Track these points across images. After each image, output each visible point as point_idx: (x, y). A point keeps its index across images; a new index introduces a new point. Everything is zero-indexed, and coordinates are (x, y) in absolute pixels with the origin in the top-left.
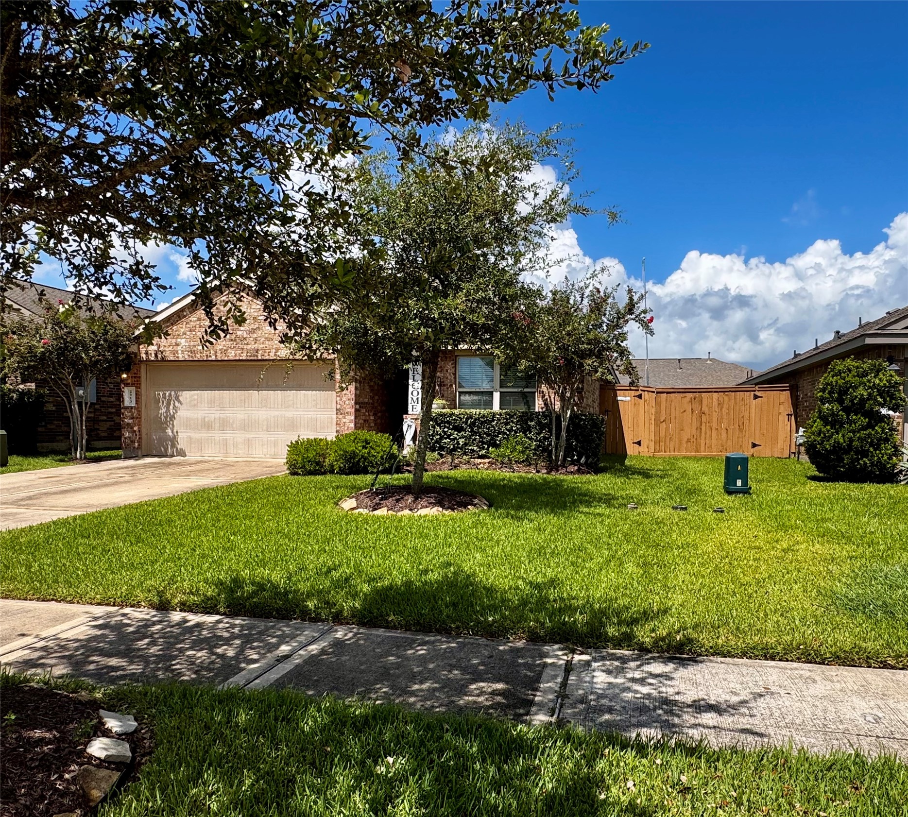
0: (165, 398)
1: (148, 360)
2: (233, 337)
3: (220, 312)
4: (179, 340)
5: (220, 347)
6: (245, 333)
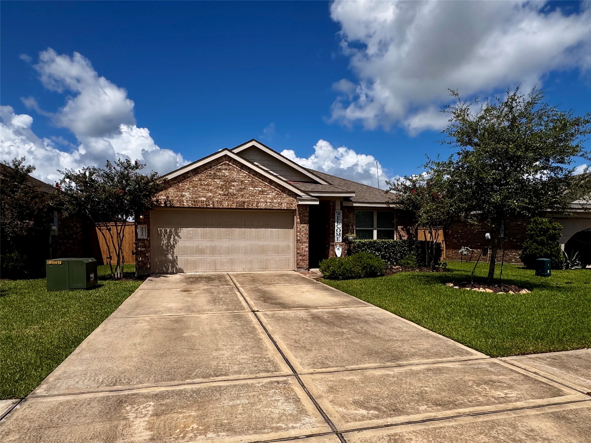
1: (158, 206)
2: (226, 193)
3: (216, 176)
4: (184, 193)
5: (216, 199)
6: (235, 191)
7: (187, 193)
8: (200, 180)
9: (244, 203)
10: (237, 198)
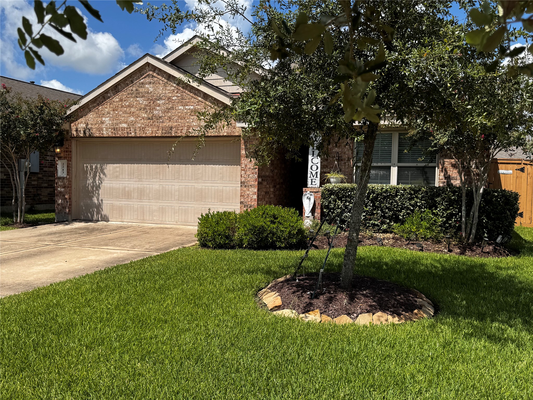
0: (92, 169)
1: (78, 137)
2: (150, 116)
3: (139, 93)
4: (104, 119)
5: (139, 125)
6: (160, 112)
7: (107, 119)
8: (121, 100)
9: (171, 128)
10: (163, 122)
